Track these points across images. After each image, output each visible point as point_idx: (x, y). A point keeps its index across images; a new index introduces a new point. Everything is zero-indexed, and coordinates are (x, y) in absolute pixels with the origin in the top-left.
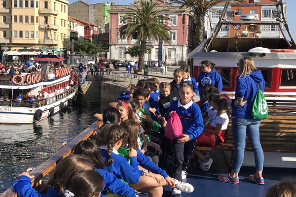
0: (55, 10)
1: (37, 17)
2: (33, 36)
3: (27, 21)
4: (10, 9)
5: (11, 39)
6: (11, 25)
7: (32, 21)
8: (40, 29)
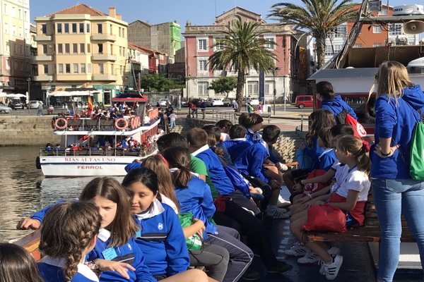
0: (111, 34)
1: (89, 45)
2: (84, 70)
3: (75, 50)
4: (53, 35)
5: (54, 75)
6: (54, 56)
7: (83, 50)
8: (93, 61)
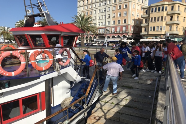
0: (179, 10)
1: (165, 17)
3: (158, 20)
4: (149, 15)
5: (148, 32)
6: (148, 23)
8: (166, 24)
